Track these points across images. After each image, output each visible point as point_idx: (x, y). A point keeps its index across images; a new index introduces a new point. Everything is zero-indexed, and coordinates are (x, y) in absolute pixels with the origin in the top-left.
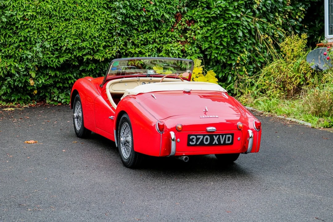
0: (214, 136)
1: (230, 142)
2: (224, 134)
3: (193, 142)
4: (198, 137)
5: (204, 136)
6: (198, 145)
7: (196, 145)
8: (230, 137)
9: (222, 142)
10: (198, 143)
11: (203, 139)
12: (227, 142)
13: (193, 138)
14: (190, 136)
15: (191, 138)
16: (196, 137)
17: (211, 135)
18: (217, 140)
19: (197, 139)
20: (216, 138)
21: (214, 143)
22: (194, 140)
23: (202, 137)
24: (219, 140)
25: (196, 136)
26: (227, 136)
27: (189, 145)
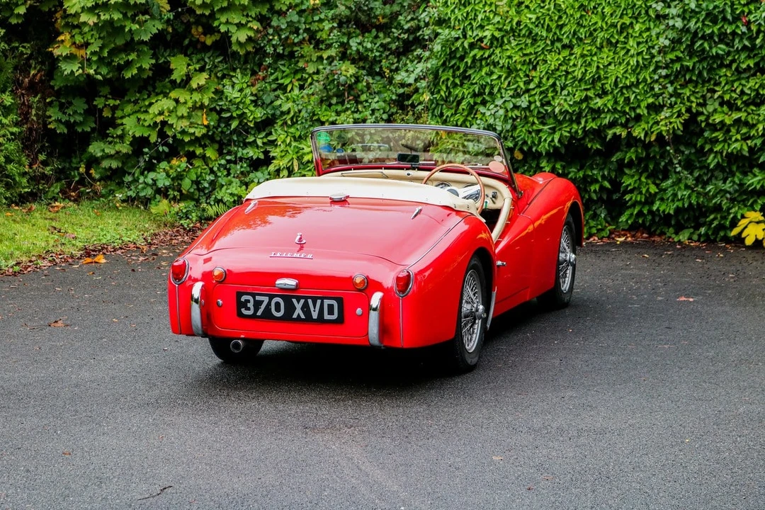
0: (294, 301)
1: (335, 316)
2: (319, 298)
3: (249, 309)
4: (258, 298)
5: (271, 297)
6: (259, 317)
7: (254, 316)
8: (333, 305)
9: (315, 315)
10: (259, 313)
11: (269, 304)
12: (327, 317)
13: (249, 301)
14: (240, 294)
15: (243, 298)
16: (254, 298)
17: (287, 295)
18: (302, 309)
19: (257, 304)
20: (299, 306)
21: (295, 316)
22: (249, 305)
23: (266, 299)
24: (305, 308)
25: (254, 295)
26: (327, 302)
27: (241, 315)
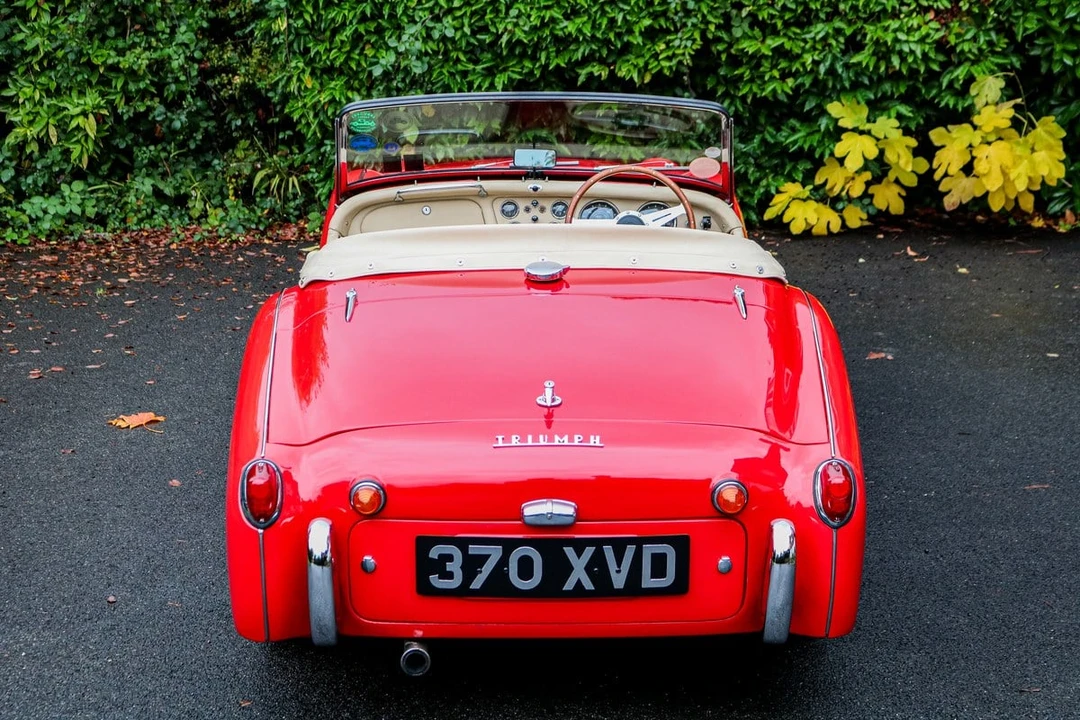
0: (569, 551)
1: (668, 580)
2: (630, 541)
3: (450, 576)
4: (473, 549)
5: (509, 546)
6: (475, 592)
7: (464, 591)
8: (664, 556)
9: (619, 581)
10: (477, 584)
11: (504, 562)
12: (648, 582)
13: (450, 558)
14: (424, 544)
15: (435, 553)
16: (464, 551)
17: (552, 542)
18: (588, 569)
19: (472, 565)
20: (578, 562)
21: (569, 585)
22: (450, 566)
23: (495, 553)
24: (597, 568)
25: (463, 544)
26: (649, 550)
27: (425, 589)
